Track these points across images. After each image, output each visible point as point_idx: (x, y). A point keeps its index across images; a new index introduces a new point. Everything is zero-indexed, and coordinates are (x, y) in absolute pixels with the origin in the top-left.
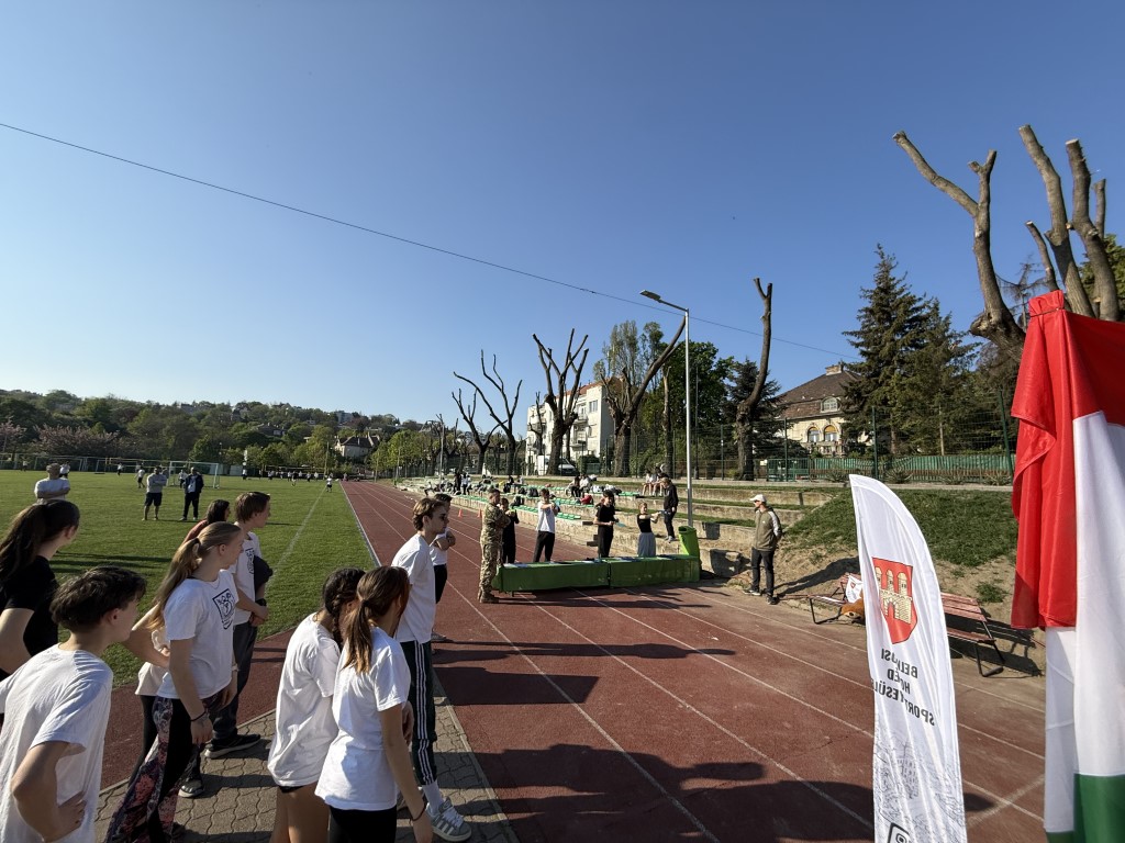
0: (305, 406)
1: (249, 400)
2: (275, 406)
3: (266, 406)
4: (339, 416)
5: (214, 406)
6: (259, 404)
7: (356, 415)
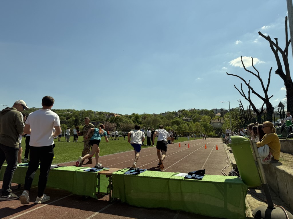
0: (201, 109)
1: (182, 109)
2: (190, 110)
3: (187, 111)
5: (171, 112)
6: (185, 110)
7: (222, 110)
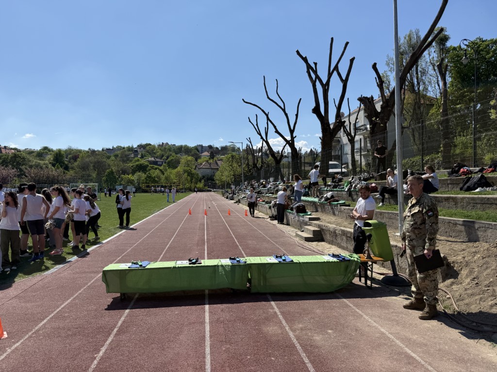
1: (144, 143)
2: (159, 145)
3: (154, 146)
4: (200, 149)
5: (124, 148)
6: (150, 144)
7: (210, 147)
